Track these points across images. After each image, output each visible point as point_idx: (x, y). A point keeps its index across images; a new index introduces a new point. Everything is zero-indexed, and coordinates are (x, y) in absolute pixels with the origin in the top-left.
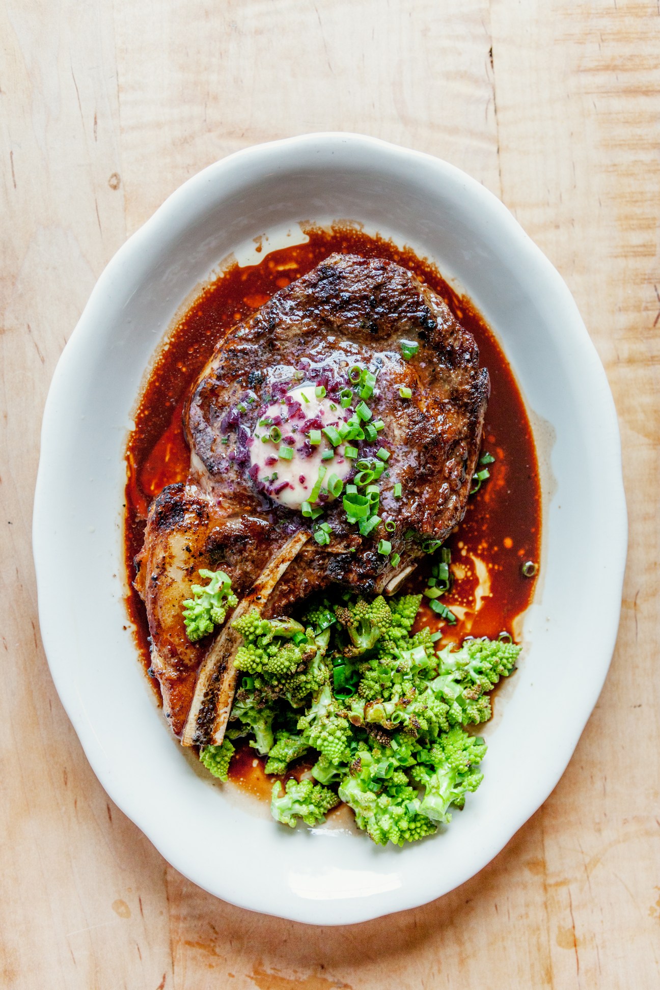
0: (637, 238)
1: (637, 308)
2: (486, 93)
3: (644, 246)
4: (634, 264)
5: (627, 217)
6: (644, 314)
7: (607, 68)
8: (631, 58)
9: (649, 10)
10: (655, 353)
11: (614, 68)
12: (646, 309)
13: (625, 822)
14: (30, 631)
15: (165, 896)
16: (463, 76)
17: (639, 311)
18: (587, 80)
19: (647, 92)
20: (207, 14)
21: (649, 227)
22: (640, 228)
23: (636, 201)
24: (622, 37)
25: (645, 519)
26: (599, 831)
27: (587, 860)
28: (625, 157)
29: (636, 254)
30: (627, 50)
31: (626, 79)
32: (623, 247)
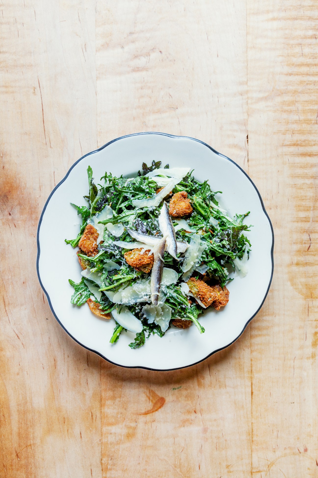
0: (302, 215)
1: (301, 243)
2: (244, 154)
3: (305, 218)
4: (300, 225)
5: (299, 206)
6: (304, 245)
7: (294, 145)
8: (304, 141)
9: (313, 122)
10: (308, 261)
11: (297, 145)
12: (305, 243)
13: (285, 449)
14: (53, 362)
15: (101, 469)
16: (235, 146)
17: (302, 244)
18: (286, 149)
19: (310, 155)
20: (134, 118)
21: (308, 210)
22: (304, 210)
23: (303, 200)
24: (301, 132)
25: (300, 328)
26: (275, 452)
27: (269, 463)
28: (300, 182)
29: (302, 221)
30: (303, 138)
31: (302, 150)
32: (297, 218)
